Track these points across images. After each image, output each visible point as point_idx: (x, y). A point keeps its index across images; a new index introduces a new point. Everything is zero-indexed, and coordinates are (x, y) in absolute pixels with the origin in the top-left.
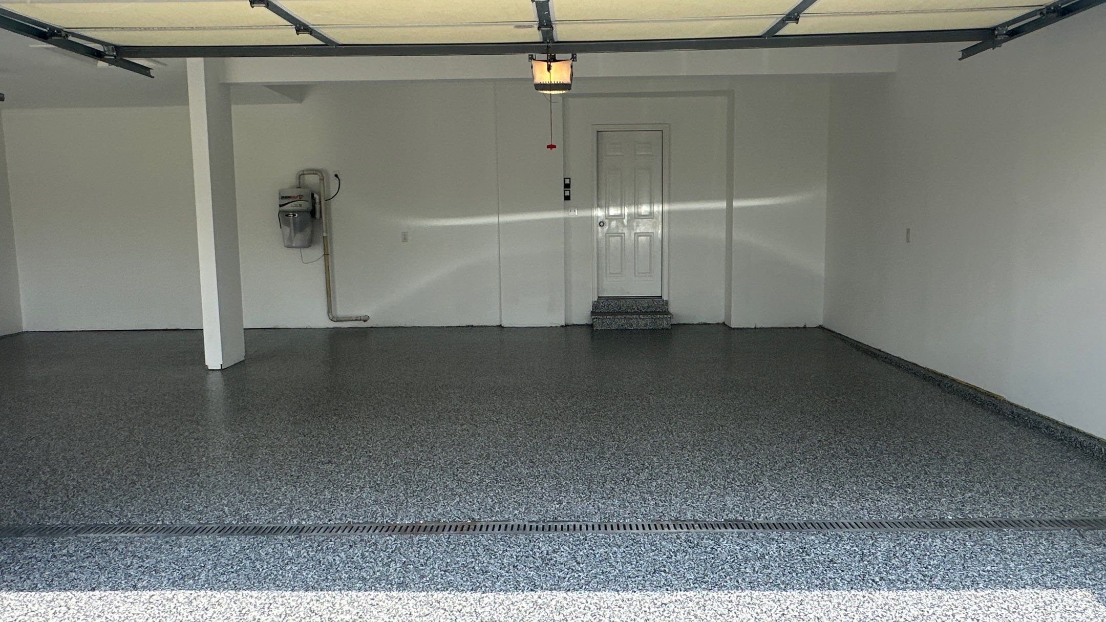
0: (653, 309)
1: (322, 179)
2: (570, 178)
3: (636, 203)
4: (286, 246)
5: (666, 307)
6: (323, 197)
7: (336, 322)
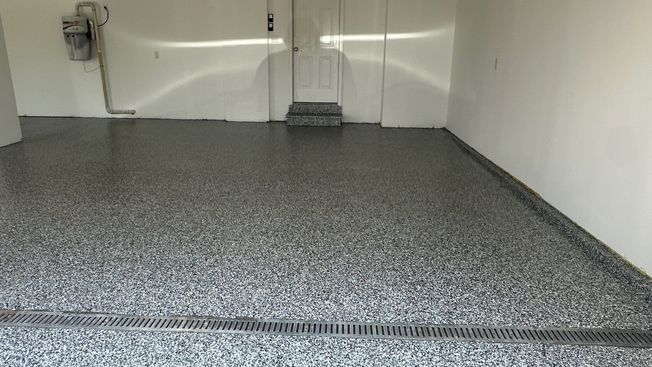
0: (331, 112)
1: (94, 10)
2: (273, 15)
3: (321, 34)
4: (71, 59)
5: (340, 111)
6: (96, 24)
7: (112, 114)
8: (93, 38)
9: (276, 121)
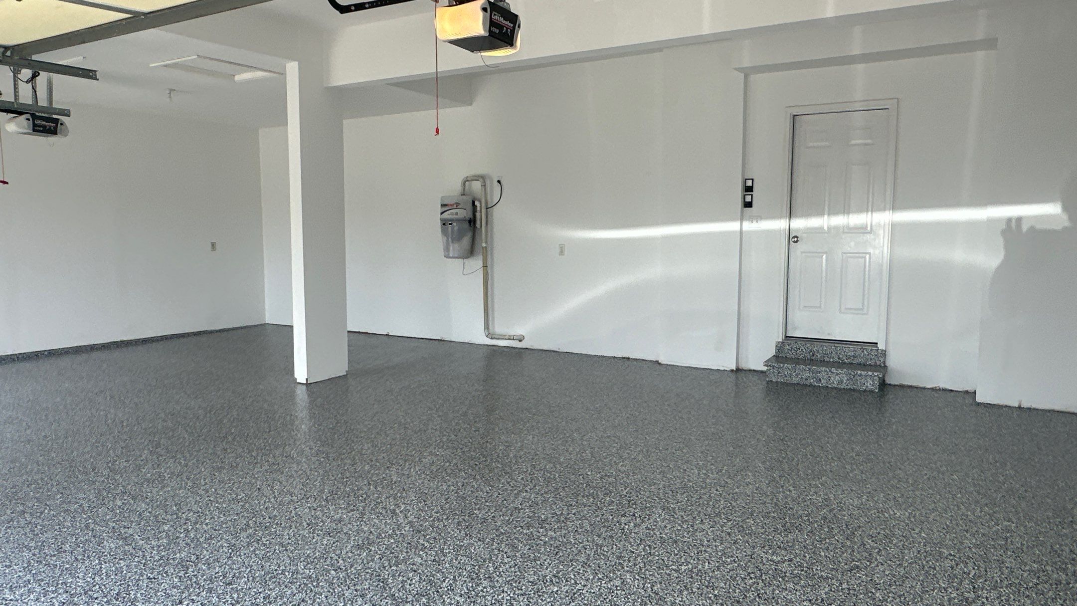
0: (862, 361)
1: (484, 186)
2: (753, 180)
3: (846, 210)
4: (445, 257)
5: (882, 360)
6: (483, 205)
7: (492, 339)
8: (478, 225)
9: (750, 370)
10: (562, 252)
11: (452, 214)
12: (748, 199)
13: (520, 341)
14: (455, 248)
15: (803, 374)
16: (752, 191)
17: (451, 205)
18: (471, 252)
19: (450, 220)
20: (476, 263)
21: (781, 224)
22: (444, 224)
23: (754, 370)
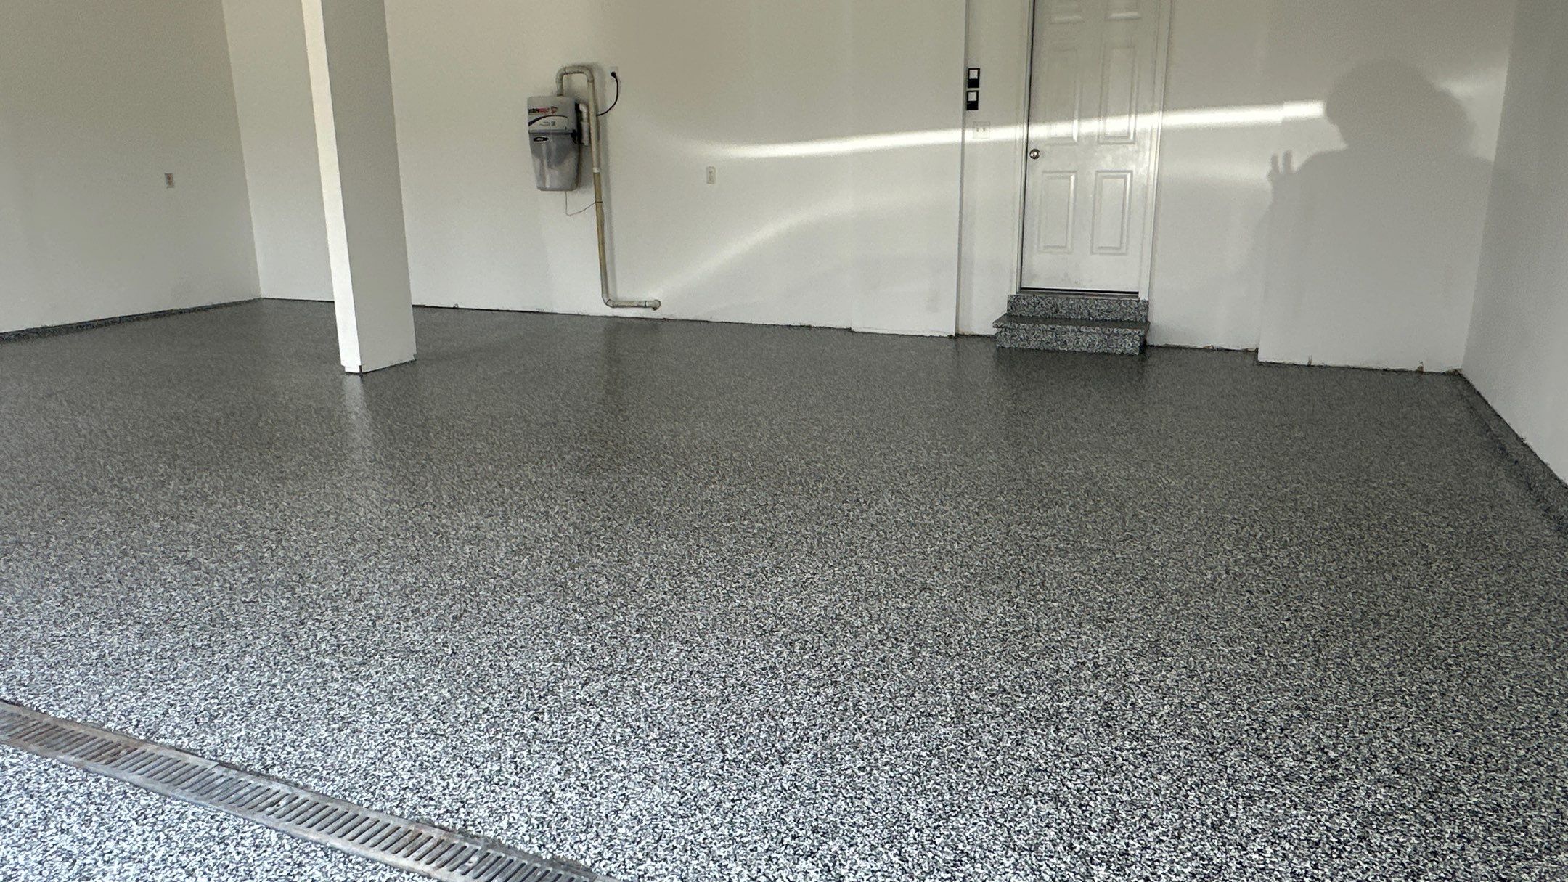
0: (1118, 316)
1: (592, 81)
2: (979, 69)
3: (1102, 113)
4: (539, 188)
5: (1143, 314)
6: (592, 110)
7: (613, 307)
8: (585, 141)
9: (974, 336)
10: (711, 180)
11: (547, 123)
12: (973, 97)
13: (655, 309)
14: (553, 176)
15: (1043, 336)
16: (978, 86)
17: (545, 110)
18: (576, 182)
19: (544, 134)
20: (585, 197)
21: (1014, 133)
22: (535, 140)
23: (979, 336)
